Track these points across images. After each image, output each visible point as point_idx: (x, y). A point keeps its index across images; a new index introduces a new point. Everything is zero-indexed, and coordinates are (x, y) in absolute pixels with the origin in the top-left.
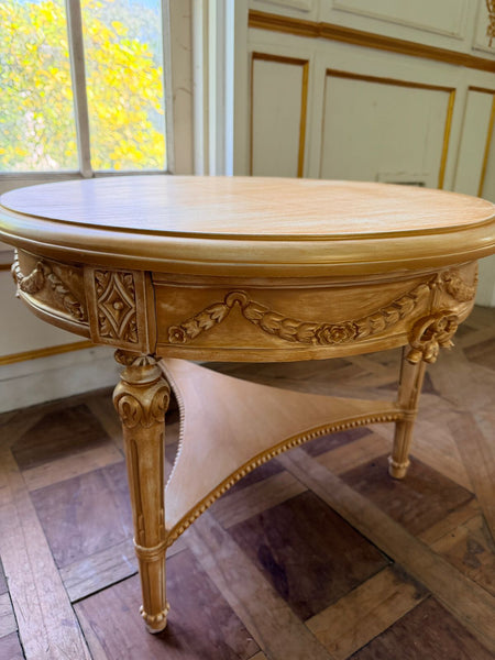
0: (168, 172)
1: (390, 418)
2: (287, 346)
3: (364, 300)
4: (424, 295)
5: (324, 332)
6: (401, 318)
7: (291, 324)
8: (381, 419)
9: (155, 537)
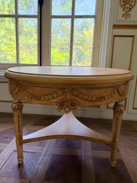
0: (91, 66)
1: (106, 143)
2: (27, 99)
3: (43, 91)
4: (60, 93)
5: (33, 97)
6: (53, 98)
7: (27, 93)
8: (103, 142)
9: (17, 138)
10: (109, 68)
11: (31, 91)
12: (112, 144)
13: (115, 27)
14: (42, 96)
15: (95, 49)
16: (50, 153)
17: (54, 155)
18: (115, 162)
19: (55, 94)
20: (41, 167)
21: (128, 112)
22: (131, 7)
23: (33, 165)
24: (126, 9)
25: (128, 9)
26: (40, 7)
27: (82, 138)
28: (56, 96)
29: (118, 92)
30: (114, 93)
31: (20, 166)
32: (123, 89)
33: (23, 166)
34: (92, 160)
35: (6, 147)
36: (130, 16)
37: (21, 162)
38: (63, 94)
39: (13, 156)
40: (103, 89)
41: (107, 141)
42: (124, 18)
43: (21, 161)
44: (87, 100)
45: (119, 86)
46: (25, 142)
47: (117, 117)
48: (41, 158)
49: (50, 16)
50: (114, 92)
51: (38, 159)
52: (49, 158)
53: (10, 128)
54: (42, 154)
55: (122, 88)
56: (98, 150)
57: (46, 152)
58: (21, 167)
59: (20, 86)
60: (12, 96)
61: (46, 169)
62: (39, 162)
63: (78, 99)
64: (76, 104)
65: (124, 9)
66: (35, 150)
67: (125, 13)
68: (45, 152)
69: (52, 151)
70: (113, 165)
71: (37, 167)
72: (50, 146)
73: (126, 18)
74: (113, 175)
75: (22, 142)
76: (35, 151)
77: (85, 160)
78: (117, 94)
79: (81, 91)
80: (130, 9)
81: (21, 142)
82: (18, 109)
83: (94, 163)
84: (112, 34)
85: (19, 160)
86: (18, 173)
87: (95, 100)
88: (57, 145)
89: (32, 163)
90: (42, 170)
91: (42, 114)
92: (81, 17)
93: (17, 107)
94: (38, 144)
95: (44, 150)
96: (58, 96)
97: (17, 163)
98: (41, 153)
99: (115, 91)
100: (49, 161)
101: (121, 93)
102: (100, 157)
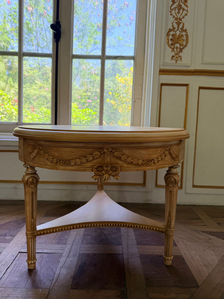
1: (158, 229)
2: (50, 164)
3: (73, 152)
4: (96, 155)
5: (60, 161)
6: (87, 161)
7: (50, 157)
8: (153, 229)
9: (29, 228)
10: (156, 127)
11: (56, 154)
12: (167, 230)
13: (163, 72)
14: (73, 159)
15: (135, 102)
16: (75, 253)
17: (81, 256)
18: (172, 258)
19: (90, 156)
20: (64, 271)
21: (187, 192)
22: (181, 47)
23: (52, 270)
24: (175, 50)
25: (179, 50)
26: (55, 43)
27: (124, 225)
28: (91, 158)
29: (170, 153)
30: (165, 156)
31: (31, 272)
32: (176, 151)
33: (36, 273)
34: (139, 259)
35: (5, 248)
36: (181, 58)
37: (32, 267)
38: (100, 156)
39: (18, 259)
40: (151, 150)
41: (158, 227)
42: (174, 62)
43: (33, 265)
44: (132, 163)
45: (171, 146)
46: (41, 234)
47: (171, 190)
48: (62, 260)
49: (71, 56)
50: (164, 153)
51: (59, 262)
52: (76, 259)
53: (8, 221)
54: (64, 255)
55: (174, 149)
56: (146, 244)
57: (70, 252)
58: (33, 274)
59: (39, 148)
60: (25, 164)
61: (72, 274)
62: (60, 265)
63: (120, 162)
64: (118, 168)
65: (173, 49)
66: (51, 249)
67: (174, 55)
68: (68, 251)
69: (78, 250)
70: (169, 263)
71: (58, 272)
72: (75, 243)
73: (176, 61)
74: (169, 275)
75: (35, 234)
76: (52, 251)
77: (128, 258)
78: (168, 158)
79: (124, 151)
80: (181, 50)
81: (33, 234)
82: (32, 183)
83: (141, 262)
84: (159, 82)
85: (30, 262)
86: (30, 281)
87: (142, 164)
88: (84, 241)
89: (50, 267)
90: (66, 275)
91: (57, 200)
92: (116, 58)
93: (31, 180)
94: (56, 241)
95: (66, 249)
96: (93, 159)
97: (27, 268)
98: (62, 253)
99: (166, 152)
100: (75, 264)
101: (174, 156)
102: (150, 254)
